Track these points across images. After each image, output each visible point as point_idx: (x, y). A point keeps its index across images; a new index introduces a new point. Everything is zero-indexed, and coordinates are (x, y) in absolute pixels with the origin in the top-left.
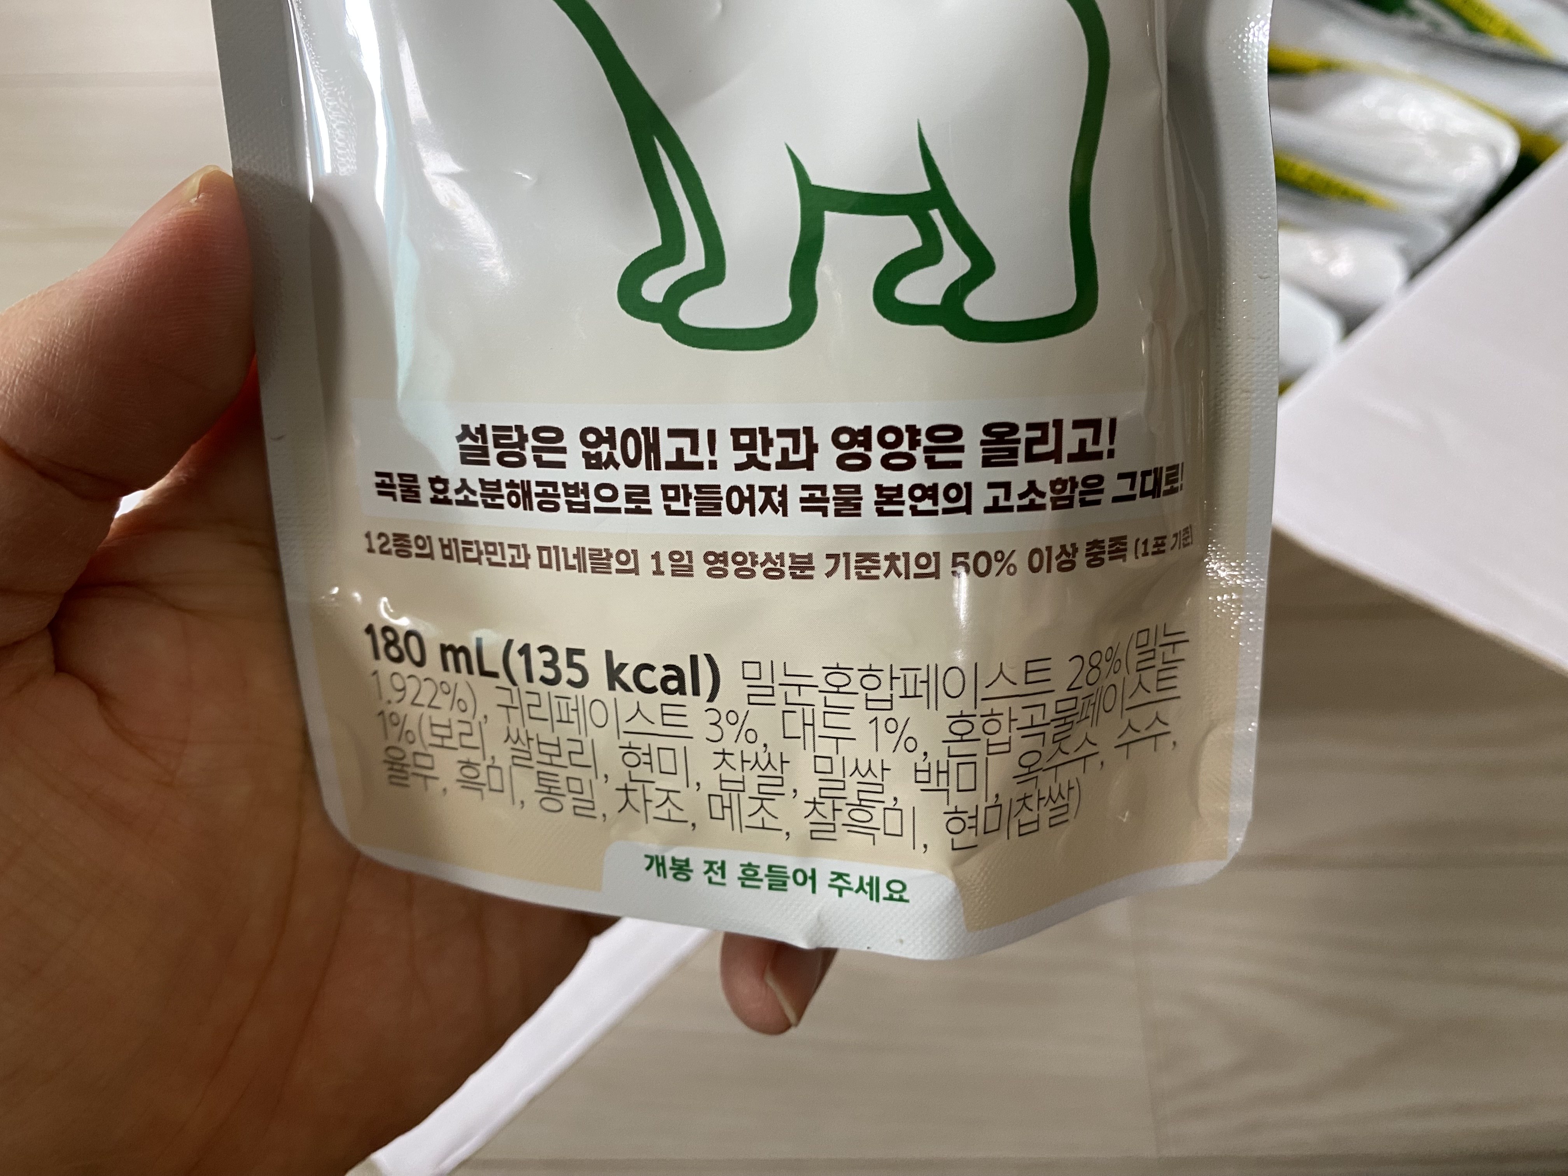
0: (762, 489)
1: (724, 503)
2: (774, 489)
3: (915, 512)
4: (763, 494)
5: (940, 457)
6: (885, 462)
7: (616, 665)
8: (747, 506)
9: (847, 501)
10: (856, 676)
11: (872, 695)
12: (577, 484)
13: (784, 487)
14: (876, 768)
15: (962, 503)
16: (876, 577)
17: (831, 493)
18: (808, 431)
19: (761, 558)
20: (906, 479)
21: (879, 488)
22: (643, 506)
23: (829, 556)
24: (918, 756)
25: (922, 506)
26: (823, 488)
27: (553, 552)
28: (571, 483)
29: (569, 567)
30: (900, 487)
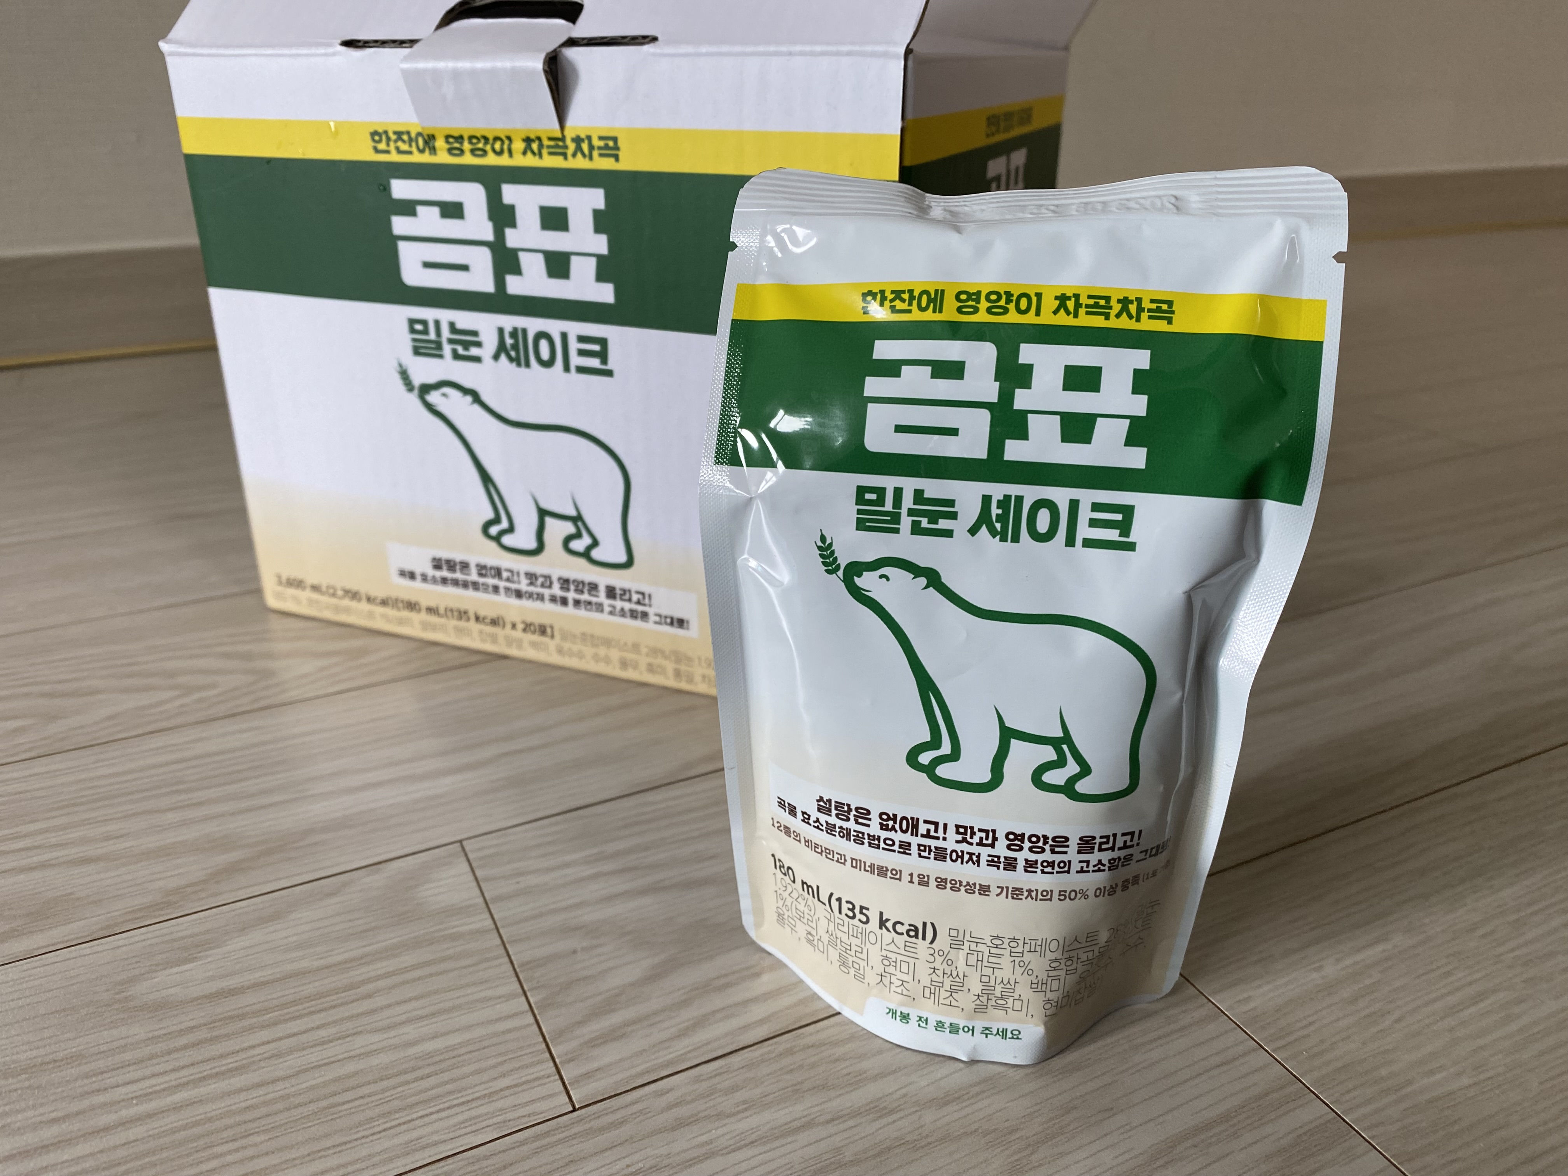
0: (968, 853)
1: (948, 857)
2: (974, 854)
3: (1043, 872)
4: (968, 856)
5: (1057, 849)
6: (1030, 849)
7: (884, 919)
8: (960, 860)
9: (1010, 864)
10: (1006, 941)
11: (1013, 950)
12: (874, 836)
13: (979, 854)
14: (1012, 982)
15: (1066, 869)
16: (1021, 899)
17: (1002, 860)
18: (994, 831)
19: (965, 883)
20: (1040, 858)
21: (1026, 860)
22: (907, 851)
23: (998, 887)
24: (1033, 978)
25: (1046, 870)
26: (999, 857)
27: (858, 862)
28: (872, 834)
29: (865, 870)
30: (1037, 861)
